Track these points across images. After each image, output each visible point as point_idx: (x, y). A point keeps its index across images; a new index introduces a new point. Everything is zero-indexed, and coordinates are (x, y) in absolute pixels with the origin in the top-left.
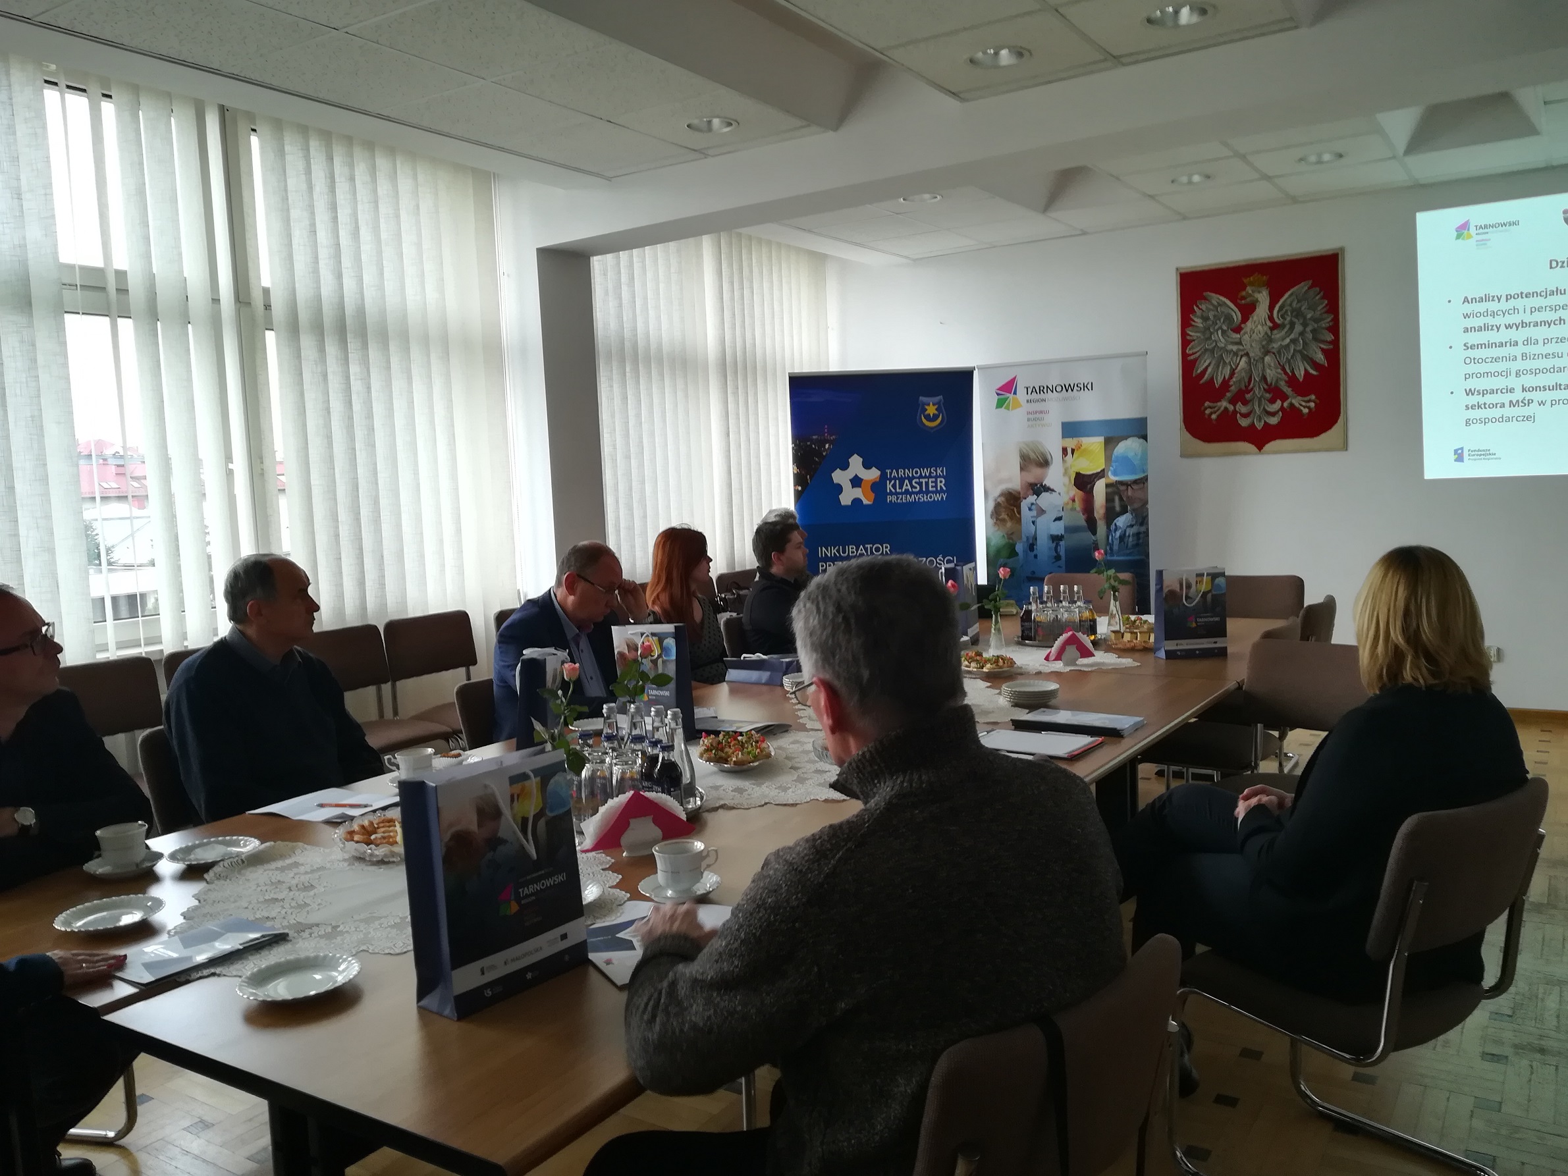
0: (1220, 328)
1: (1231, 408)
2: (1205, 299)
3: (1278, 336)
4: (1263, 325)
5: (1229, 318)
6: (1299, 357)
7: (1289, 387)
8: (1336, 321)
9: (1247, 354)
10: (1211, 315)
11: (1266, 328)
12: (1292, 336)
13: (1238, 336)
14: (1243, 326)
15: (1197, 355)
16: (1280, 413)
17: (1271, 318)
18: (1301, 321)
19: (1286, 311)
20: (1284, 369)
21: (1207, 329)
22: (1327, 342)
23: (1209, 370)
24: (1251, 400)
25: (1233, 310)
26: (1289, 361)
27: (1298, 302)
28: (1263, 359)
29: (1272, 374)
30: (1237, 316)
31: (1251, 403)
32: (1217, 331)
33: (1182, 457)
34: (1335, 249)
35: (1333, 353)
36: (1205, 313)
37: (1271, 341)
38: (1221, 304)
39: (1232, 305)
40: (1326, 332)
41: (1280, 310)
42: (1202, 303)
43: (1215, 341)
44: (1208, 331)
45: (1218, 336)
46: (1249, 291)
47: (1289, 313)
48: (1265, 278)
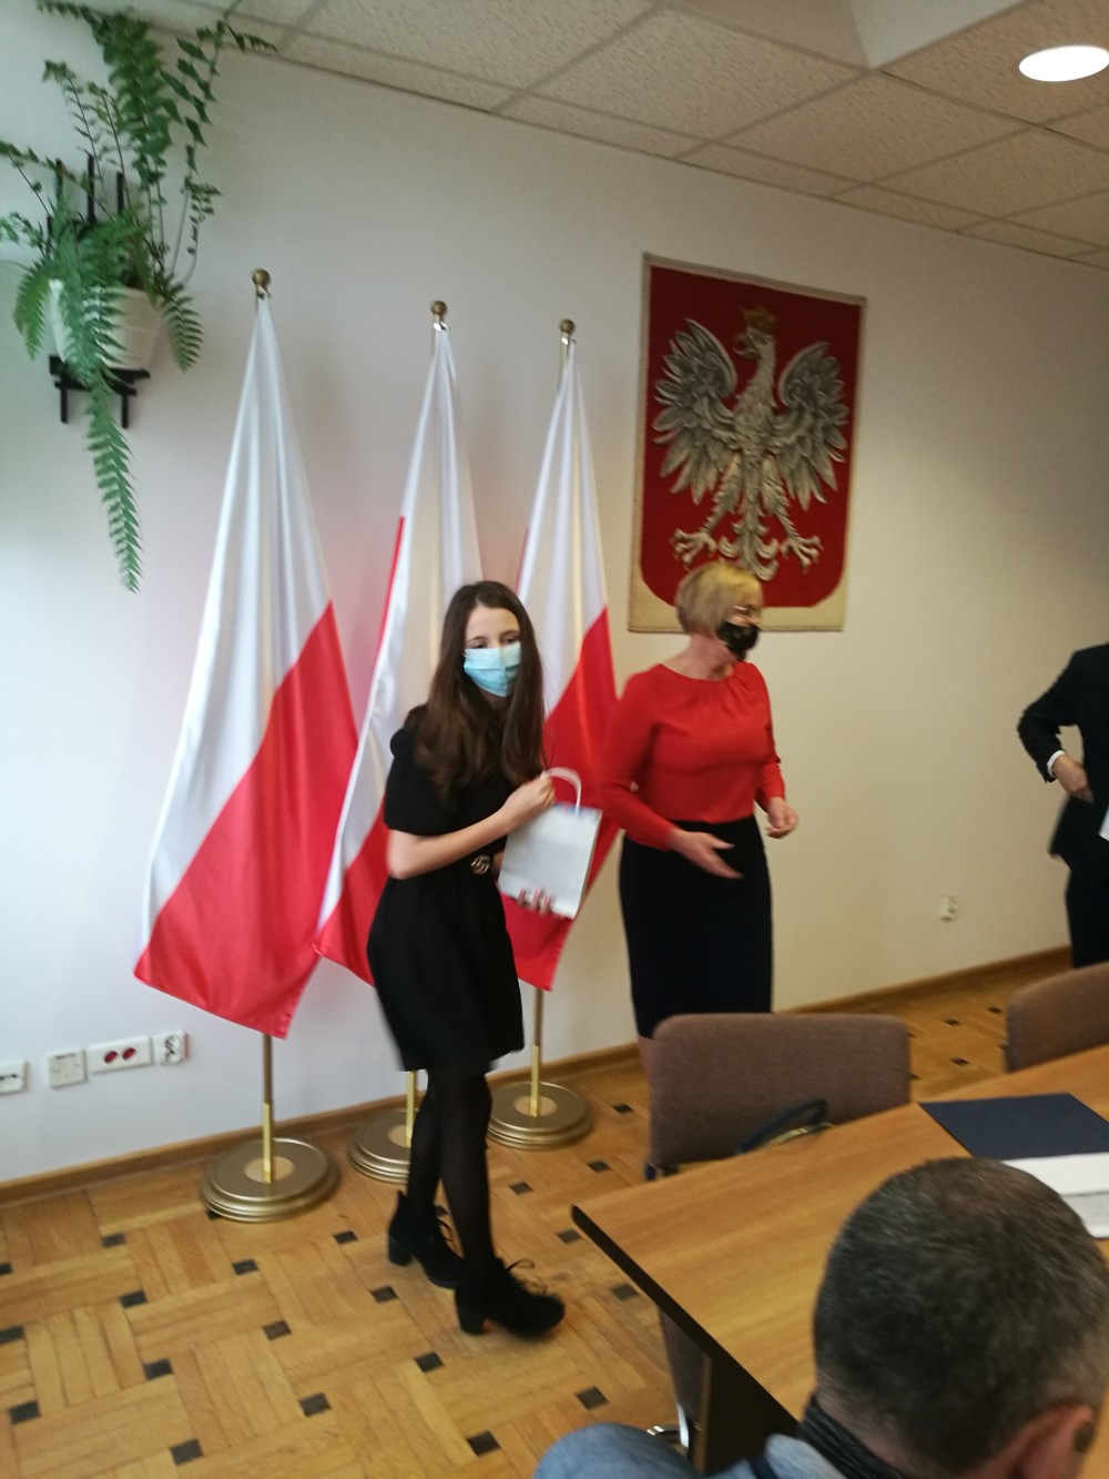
0: (705, 393)
1: (712, 544)
2: (687, 329)
3: (781, 427)
4: (764, 403)
5: (719, 377)
6: (805, 470)
7: (790, 519)
8: (850, 418)
9: (740, 451)
10: (696, 362)
11: (768, 410)
12: (800, 432)
13: (729, 413)
14: (738, 397)
15: (670, 436)
16: (775, 563)
17: (775, 392)
18: (811, 409)
19: (796, 384)
20: (785, 488)
21: (688, 389)
22: (837, 450)
23: (687, 470)
24: (739, 535)
25: (727, 366)
27: (811, 374)
28: (760, 463)
30: (731, 377)
31: (739, 541)
32: (701, 396)
33: (631, 631)
34: (857, 298)
35: (844, 471)
36: (685, 358)
37: (773, 433)
38: (712, 348)
39: (725, 354)
40: (837, 433)
41: (788, 381)
42: (681, 337)
43: (698, 416)
44: (688, 395)
45: (702, 407)
46: (750, 336)
47: (798, 390)
48: (772, 319)
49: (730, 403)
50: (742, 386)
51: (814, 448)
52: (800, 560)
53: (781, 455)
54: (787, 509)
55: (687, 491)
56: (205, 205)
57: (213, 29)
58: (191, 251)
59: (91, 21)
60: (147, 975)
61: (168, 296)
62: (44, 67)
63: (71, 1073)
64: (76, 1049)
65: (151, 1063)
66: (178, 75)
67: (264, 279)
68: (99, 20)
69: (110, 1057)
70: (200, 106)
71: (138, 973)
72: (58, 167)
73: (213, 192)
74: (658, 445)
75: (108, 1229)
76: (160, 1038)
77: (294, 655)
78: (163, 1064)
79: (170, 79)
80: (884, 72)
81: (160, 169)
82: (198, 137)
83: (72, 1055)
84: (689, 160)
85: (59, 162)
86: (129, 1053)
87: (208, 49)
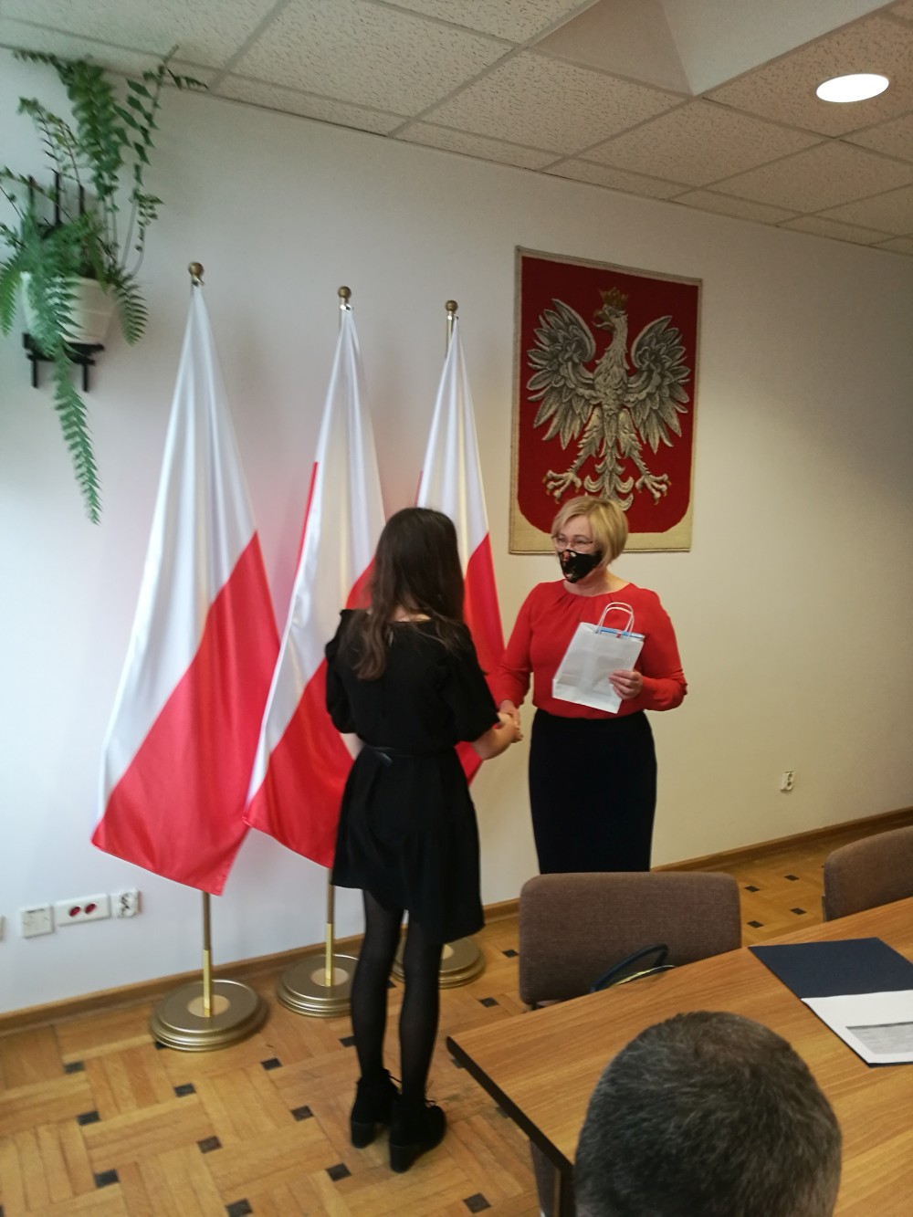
0: (570, 359)
1: (579, 483)
2: (554, 307)
3: (634, 386)
4: (619, 366)
5: (581, 345)
6: (654, 421)
7: (643, 460)
8: (692, 376)
9: (599, 406)
10: (561, 334)
11: (622, 371)
12: (649, 389)
13: (591, 376)
14: (597, 362)
15: (542, 393)
16: (631, 496)
17: (628, 356)
18: (659, 370)
19: (646, 350)
20: (638, 435)
21: (555, 355)
22: (682, 404)
23: (555, 421)
24: (601, 474)
25: (587, 335)
26: (644, 423)
27: (658, 342)
28: (617, 415)
29: (627, 438)
30: (591, 346)
31: (601, 479)
32: (567, 361)
33: (511, 553)
34: (693, 280)
35: (687, 421)
36: (552, 331)
37: (627, 391)
38: (573, 322)
39: (586, 327)
40: (681, 389)
41: (638, 348)
42: (548, 313)
43: (563, 377)
44: (555, 360)
45: (567, 370)
46: (607, 312)
47: (647, 355)
48: (624, 297)
49: (591, 366)
50: (600, 354)
51: (661, 401)
52: (653, 494)
53: (634, 408)
54: (640, 452)
55: (556, 438)
56: (150, 211)
57: (155, 71)
58: (139, 248)
59: (58, 67)
60: (102, 842)
61: (119, 285)
62: (18, 103)
63: (41, 926)
64: (45, 905)
65: (109, 917)
66: (128, 108)
67: (198, 270)
68: (64, 65)
69: (74, 911)
70: (145, 132)
71: (95, 841)
72: (31, 182)
73: (157, 201)
74: (531, 402)
75: (70, 1058)
76: (117, 895)
77: (226, 576)
78: (119, 917)
79: (121, 112)
80: (704, 97)
81: (114, 183)
82: (143, 157)
83: (42, 910)
84: (549, 171)
85: (31, 179)
86: (90, 908)
87: (151, 87)
